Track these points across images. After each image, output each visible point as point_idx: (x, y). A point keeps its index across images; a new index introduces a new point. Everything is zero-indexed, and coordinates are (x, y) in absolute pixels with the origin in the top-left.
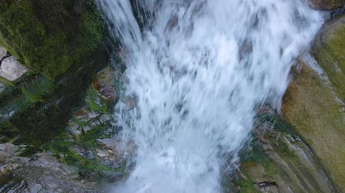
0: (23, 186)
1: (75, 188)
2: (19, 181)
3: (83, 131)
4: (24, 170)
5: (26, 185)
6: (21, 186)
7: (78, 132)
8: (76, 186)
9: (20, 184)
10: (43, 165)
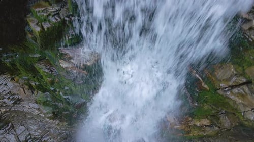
0: (10, 127)
1: (51, 130)
2: (7, 124)
3: (42, 27)
4: (11, 114)
5: (13, 127)
6: (8, 127)
7: (38, 29)
8: (52, 128)
9: (8, 126)
10: (25, 110)
